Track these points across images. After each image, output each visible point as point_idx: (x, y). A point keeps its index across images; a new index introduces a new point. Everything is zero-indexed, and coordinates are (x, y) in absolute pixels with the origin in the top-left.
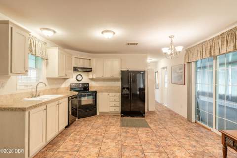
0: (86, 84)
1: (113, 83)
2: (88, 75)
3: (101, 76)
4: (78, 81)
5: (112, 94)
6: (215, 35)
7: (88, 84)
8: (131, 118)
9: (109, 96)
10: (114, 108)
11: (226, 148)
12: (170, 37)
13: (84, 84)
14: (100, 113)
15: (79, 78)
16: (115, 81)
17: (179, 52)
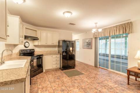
0: (32, 50)
1: (52, 48)
2: (33, 43)
3: (45, 44)
4: (26, 47)
5: (54, 56)
6: (113, 26)
7: (34, 50)
8: (68, 70)
9: (52, 57)
10: (56, 65)
11: (129, 77)
12: (95, 23)
13: (31, 50)
14: (46, 70)
15: (27, 45)
16: (53, 47)
17: (100, 32)
